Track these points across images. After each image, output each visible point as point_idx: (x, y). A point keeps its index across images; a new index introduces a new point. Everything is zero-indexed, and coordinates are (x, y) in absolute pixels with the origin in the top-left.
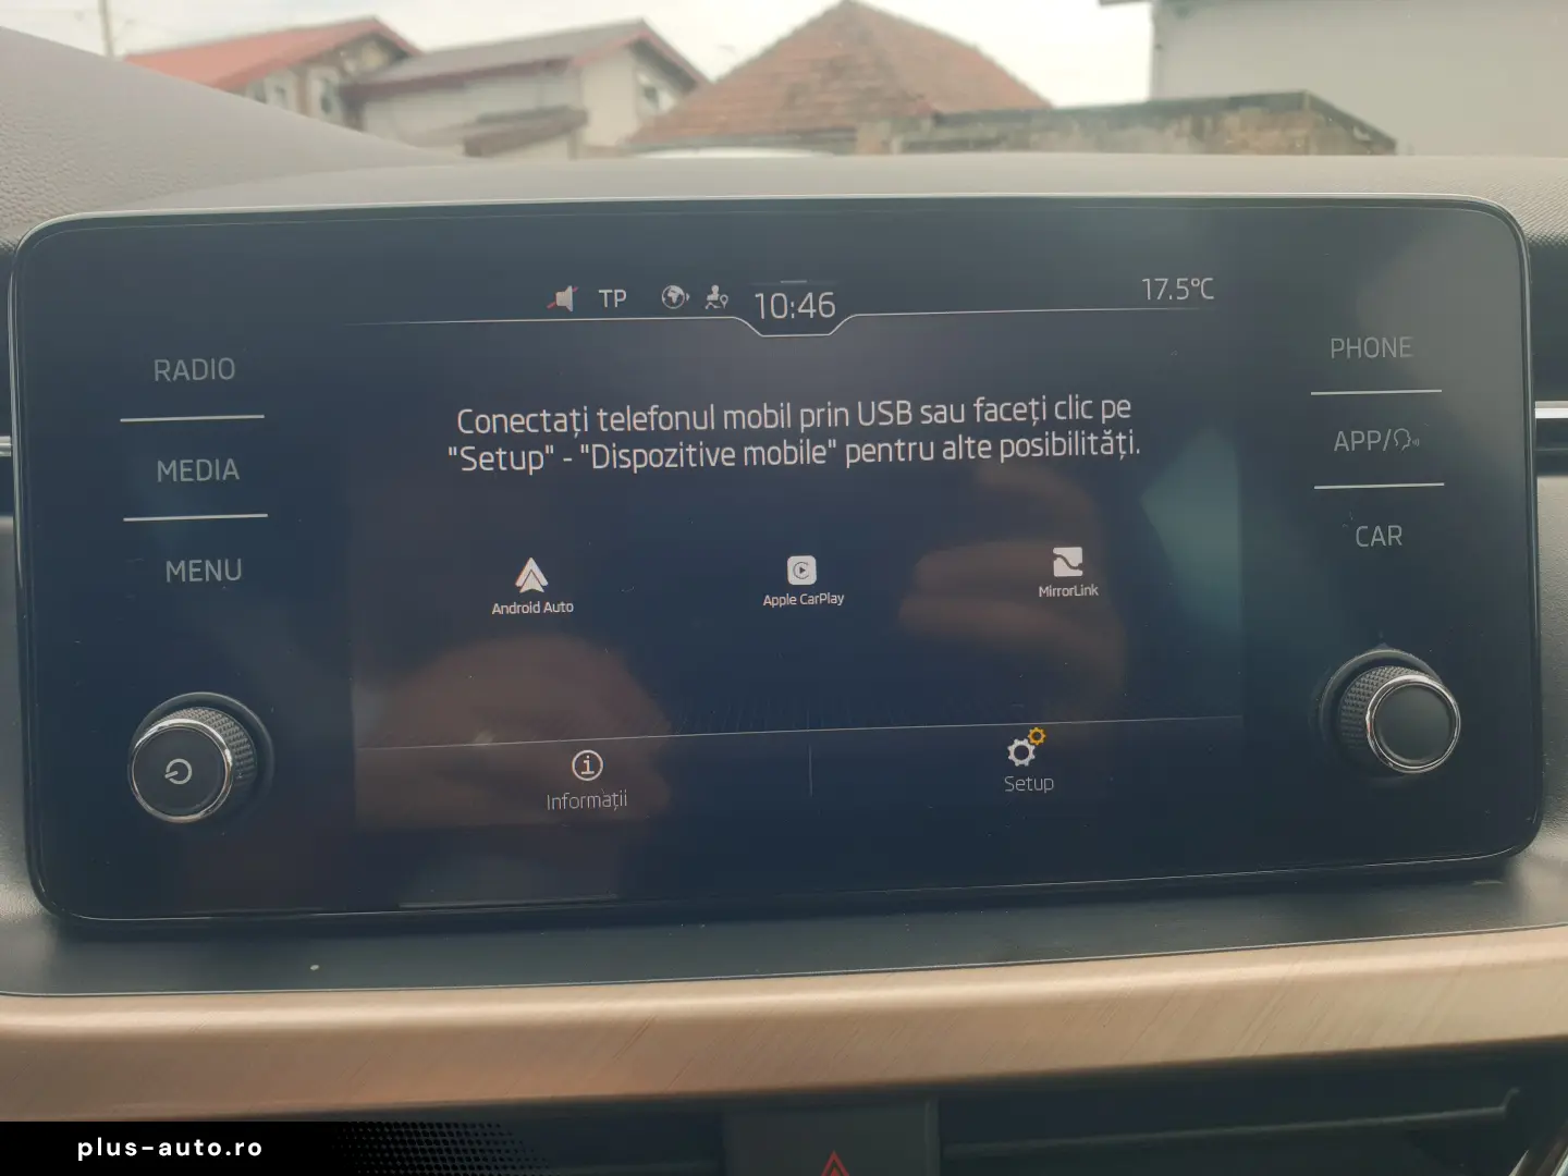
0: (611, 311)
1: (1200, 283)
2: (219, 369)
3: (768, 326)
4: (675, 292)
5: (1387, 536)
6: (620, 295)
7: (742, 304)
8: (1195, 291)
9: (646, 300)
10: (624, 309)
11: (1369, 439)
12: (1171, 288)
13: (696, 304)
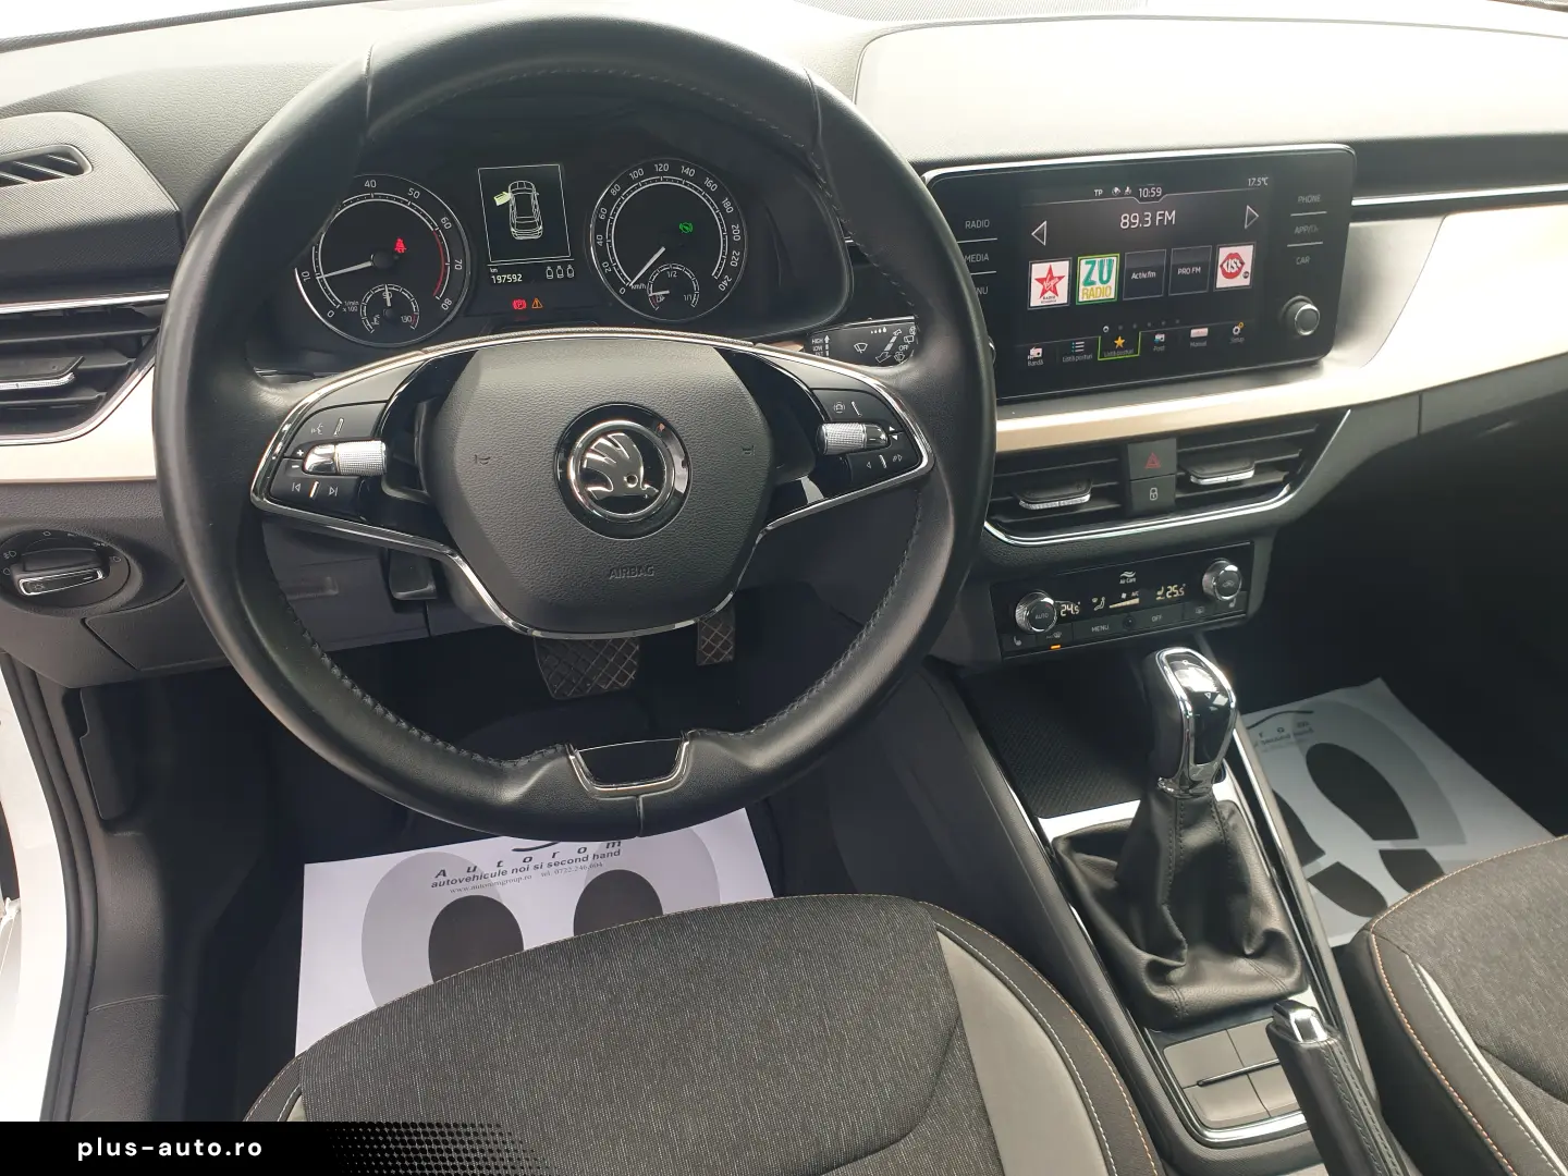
0: (1098, 197)
1: (1264, 179)
2: (983, 224)
3: (1142, 199)
4: (1116, 190)
5: (1305, 260)
6: (1100, 192)
7: (1135, 193)
8: (1263, 182)
9: (1108, 193)
10: (1102, 196)
11: (1304, 229)
12: (1256, 182)
13: (1122, 194)
